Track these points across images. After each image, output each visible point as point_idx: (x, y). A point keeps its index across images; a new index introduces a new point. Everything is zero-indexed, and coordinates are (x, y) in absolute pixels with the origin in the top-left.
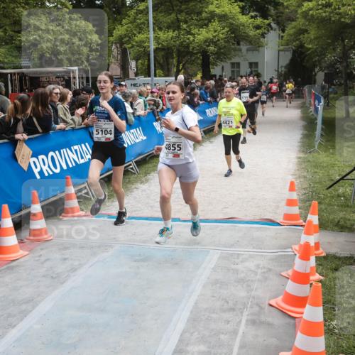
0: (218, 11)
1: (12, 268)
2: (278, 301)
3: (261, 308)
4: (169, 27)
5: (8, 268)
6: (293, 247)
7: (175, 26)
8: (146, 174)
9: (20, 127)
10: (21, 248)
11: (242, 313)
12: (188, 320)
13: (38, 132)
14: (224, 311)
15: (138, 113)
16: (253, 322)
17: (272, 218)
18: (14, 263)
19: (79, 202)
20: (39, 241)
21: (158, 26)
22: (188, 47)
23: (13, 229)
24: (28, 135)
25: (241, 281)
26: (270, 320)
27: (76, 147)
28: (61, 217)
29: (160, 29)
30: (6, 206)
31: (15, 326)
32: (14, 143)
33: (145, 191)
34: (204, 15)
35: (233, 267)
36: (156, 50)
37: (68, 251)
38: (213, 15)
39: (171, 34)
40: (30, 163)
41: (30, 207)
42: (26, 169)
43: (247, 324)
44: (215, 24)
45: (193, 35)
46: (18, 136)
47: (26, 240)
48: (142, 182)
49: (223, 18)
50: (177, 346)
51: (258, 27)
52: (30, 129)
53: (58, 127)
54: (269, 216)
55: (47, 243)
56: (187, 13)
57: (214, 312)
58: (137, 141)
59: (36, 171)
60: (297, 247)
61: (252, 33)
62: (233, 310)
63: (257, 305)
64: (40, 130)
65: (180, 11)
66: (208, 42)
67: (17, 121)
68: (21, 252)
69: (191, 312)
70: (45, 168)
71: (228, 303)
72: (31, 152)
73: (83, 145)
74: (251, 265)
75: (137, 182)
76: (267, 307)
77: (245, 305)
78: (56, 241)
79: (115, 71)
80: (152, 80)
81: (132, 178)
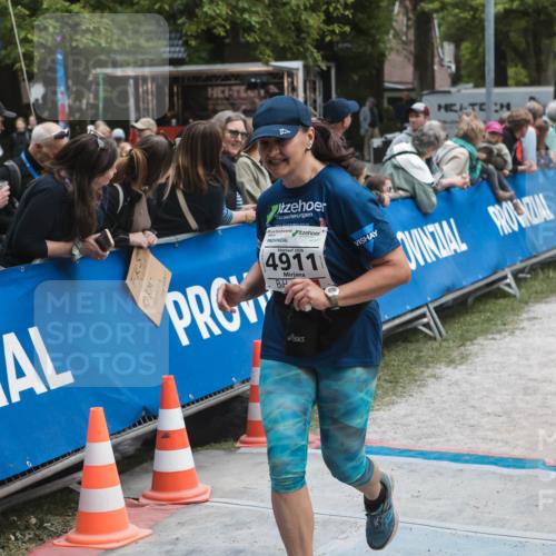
8: (464, 339)
9: (142, 215)
10: (133, 519)
13: (188, 229)
15: (447, 182)
20: (174, 502)
23: (115, 470)
24: (159, 236)
28: (238, 444)
30: (98, 412)
32: (125, 252)
33: (456, 383)
37: (244, 532)
40: (165, 307)
41: (156, 417)
46: (136, 238)
47: (143, 501)
48: (451, 362)
53: (237, 215)
55: (194, 510)
58: (444, 254)
59: (180, 326)
64: (193, 223)
67: (133, 200)
68: (132, 530)
70: (203, 319)
75: (439, 361)
78: (216, 504)
79: (398, 71)
80: (489, 94)
81: (427, 349)
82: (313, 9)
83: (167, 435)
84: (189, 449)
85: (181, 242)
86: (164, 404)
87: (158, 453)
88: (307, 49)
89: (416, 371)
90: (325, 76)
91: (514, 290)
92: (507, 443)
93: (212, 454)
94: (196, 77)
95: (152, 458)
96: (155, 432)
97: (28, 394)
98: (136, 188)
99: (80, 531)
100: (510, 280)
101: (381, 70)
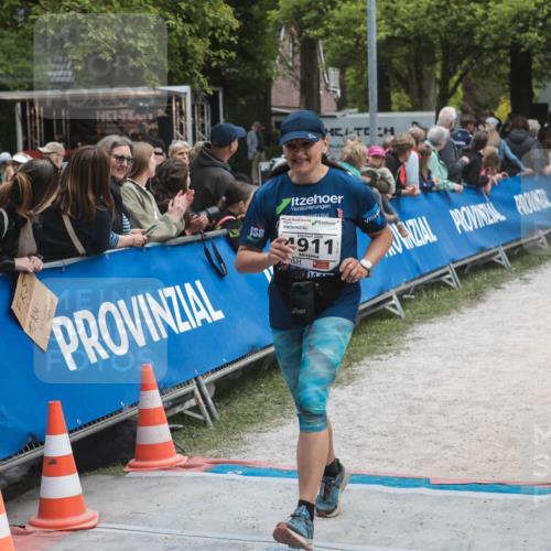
9: (28, 239)
10: (19, 547)
13: (76, 254)
19: (172, 430)
20: (62, 529)
22: (470, 33)
24: (44, 261)
27: (170, 292)
28: (127, 469)
33: (343, 404)
41: (42, 443)
42: (44, 345)
47: (29, 528)
52: (54, 244)
53: (124, 239)
55: (82, 536)
64: (80, 248)
66: (523, 19)
67: (18, 224)
73: (188, 286)
78: (104, 529)
79: (285, 96)
80: (372, 119)
82: (199, 35)
83: (54, 461)
84: (76, 475)
85: (68, 267)
87: (45, 479)
88: (193, 74)
91: (399, 311)
92: (392, 462)
93: (100, 480)
95: (39, 485)
96: (41, 458)
98: (22, 213)
100: (395, 301)
101: (267, 95)
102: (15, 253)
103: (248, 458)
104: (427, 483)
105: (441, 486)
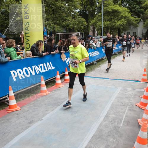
0: (124, 15)
1: (59, 89)
2: (139, 104)
3: (133, 106)
4: (108, 20)
5: (58, 90)
6: (144, 88)
7: (110, 20)
8: (99, 65)
9: (63, 49)
11: (127, 107)
12: (110, 108)
14: (121, 106)
15: (98, 46)
16: (130, 110)
17: (138, 80)
18: (60, 88)
21: (105, 20)
22: (114, 26)
23: (60, 78)
24: (65, 51)
25: (127, 98)
26: (135, 109)
29: (105, 21)
30: (58, 72)
31: (59, 105)
32: (61, 53)
34: (119, 17)
35: (125, 93)
36: (104, 27)
38: (122, 17)
39: (109, 22)
41: (65, 72)
42: (64, 61)
43: (128, 110)
44: (123, 20)
45: (116, 23)
46: (62, 52)
47: (63, 82)
48: (98, 67)
49: (125, 17)
50: (106, 115)
51: (136, 21)
54: (137, 79)
56: (114, 16)
57: (118, 106)
58: (97, 55)
59: (67, 62)
60: (145, 89)
61: (134, 22)
62: (124, 106)
63: (132, 105)
64: (68, 50)
65: (112, 16)
66: (120, 25)
67: (62, 47)
68: (62, 85)
69: (111, 105)
70: (69, 61)
71: (122, 103)
72: (66, 56)
74: (130, 93)
75: (96, 67)
76: (135, 105)
77: (128, 105)
79: (91, 34)
80: (102, 36)
81: (95, 66)
82: (82, 26)
83: (66, 75)
85: (67, 52)
86: (66, 71)
87: (65, 77)
89: (94, 68)
90: (82, 34)
91: (105, 59)
92: (105, 76)
94: (67, 34)
96: (65, 74)
97: (50, 69)
99: (56, 85)
101: (89, 34)
102: (61, 50)
103: (88, 75)
104: (109, 79)
105: (110, 79)
